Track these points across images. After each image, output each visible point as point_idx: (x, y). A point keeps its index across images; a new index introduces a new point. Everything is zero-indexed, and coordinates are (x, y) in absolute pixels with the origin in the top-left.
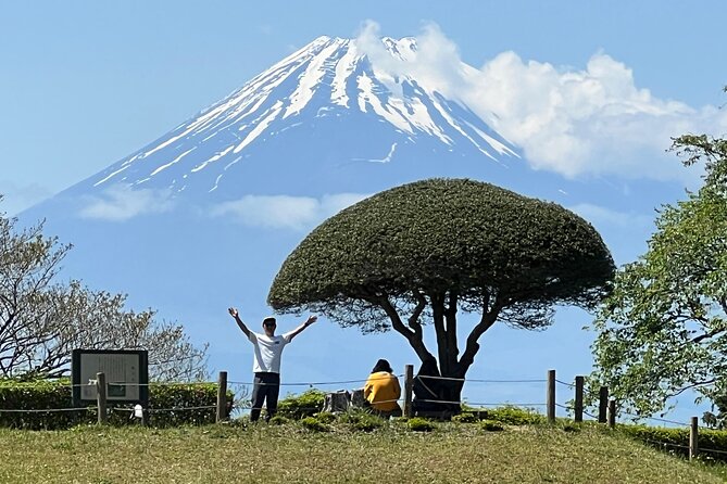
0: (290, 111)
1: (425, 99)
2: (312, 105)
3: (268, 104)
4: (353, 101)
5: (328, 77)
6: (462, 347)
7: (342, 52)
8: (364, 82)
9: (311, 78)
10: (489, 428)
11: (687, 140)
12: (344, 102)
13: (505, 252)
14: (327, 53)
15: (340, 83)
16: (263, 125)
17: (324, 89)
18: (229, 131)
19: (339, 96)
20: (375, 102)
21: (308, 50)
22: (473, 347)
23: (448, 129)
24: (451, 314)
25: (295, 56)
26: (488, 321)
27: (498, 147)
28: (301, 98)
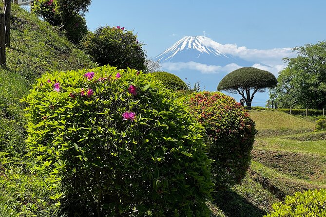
0: (181, 49)
1: (204, 46)
2: (185, 48)
3: (177, 48)
4: (192, 47)
5: (188, 43)
6: (251, 96)
7: (190, 39)
8: (194, 44)
9: (185, 43)
10: (259, 111)
11: (285, 59)
12: (191, 47)
13: (259, 80)
14: (187, 39)
15: (190, 44)
16: (177, 52)
17: (187, 45)
18: (171, 53)
19: (190, 46)
20: (196, 47)
21: (184, 38)
22: (253, 96)
23: (209, 51)
24: (249, 91)
25: (182, 40)
26: (255, 91)
27: (217, 54)
28: (183, 47)
